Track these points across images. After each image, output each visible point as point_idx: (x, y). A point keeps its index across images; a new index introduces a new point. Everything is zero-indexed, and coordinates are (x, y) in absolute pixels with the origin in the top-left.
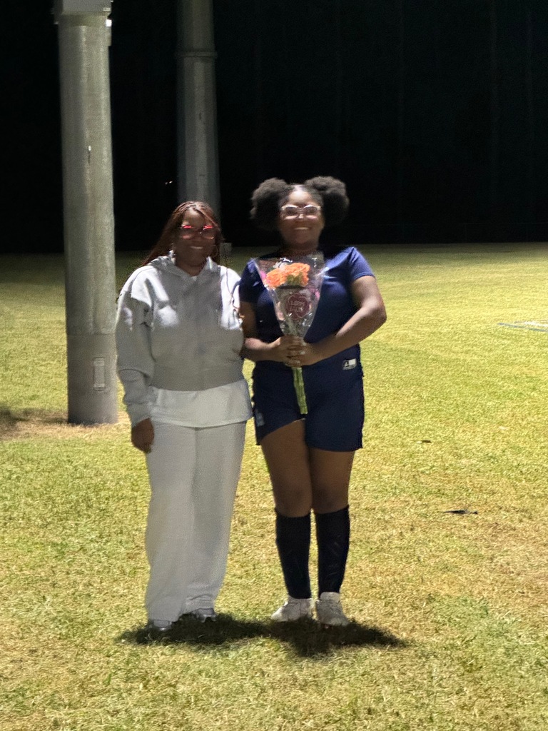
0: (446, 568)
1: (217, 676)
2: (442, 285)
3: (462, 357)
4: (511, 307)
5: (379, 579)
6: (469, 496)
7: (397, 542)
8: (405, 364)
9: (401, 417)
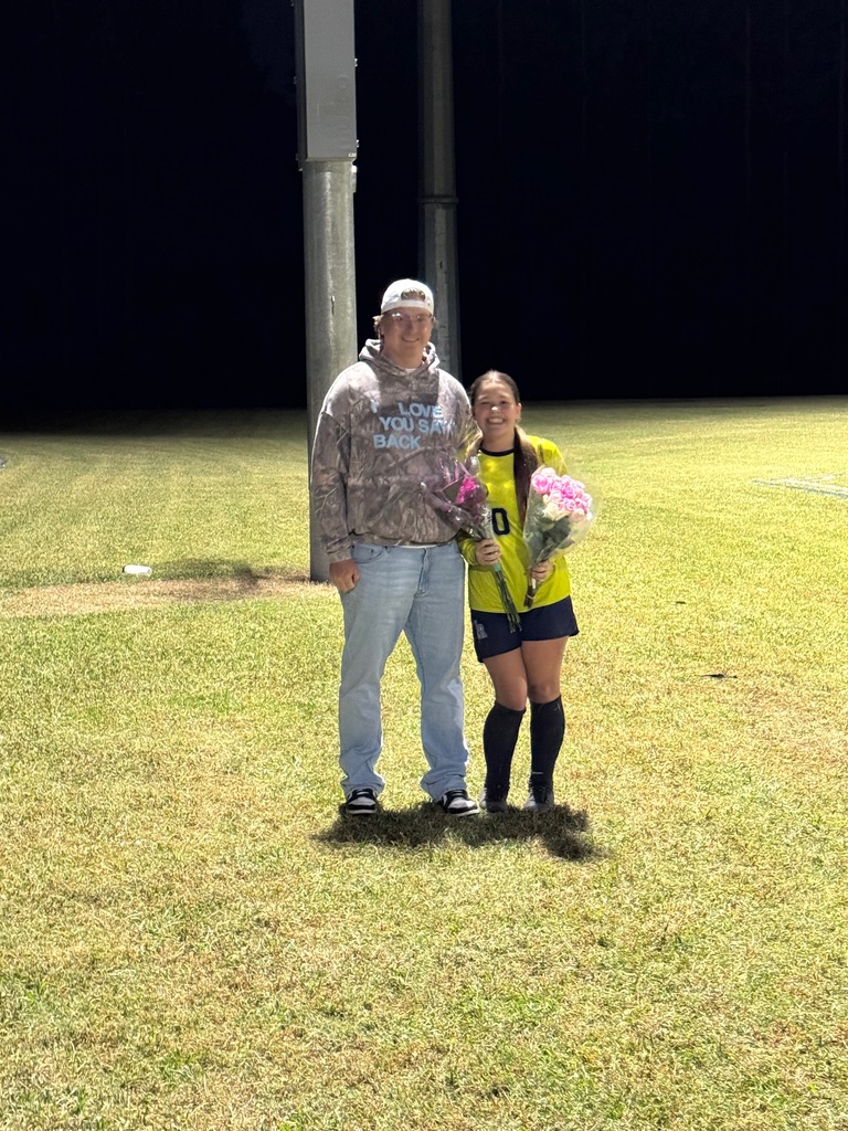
0: (706, 735)
2: (693, 441)
3: (714, 515)
4: (766, 463)
5: (636, 744)
6: (727, 659)
7: (653, 707)
8: (656, 523)
9: (653, 577)
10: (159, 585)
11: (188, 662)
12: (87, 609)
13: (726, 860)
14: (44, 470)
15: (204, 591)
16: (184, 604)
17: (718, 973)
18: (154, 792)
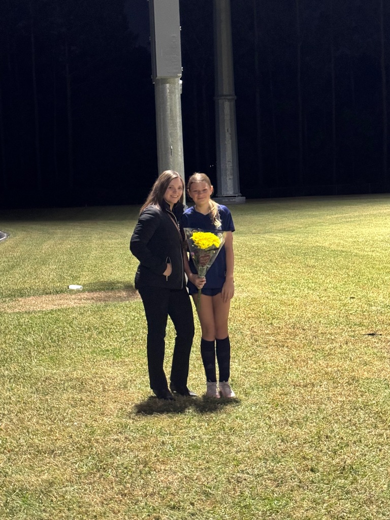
0: (366, 364)
2: (359, 216)
3: (370, 253)
5: (330, 369)
6: (377, 326)
7: (339, 350)
8: (340, 258)
9: (338, 285)
10: (86, 295)
11: (101, 332)
12: (50, 307)
13: (376, 427)
14: (28, 239)
15: (109, 297)
16: (99, 304)
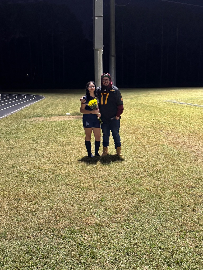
0: (160, 140)
1: (125, 156)
2: (153, 94)
3: (157, 106)
4: (165, 98)
5: (149, 141)
6: (162, 128)
7: (151, 135)
8: (148, 107)
9: (149, 116)
10: (72, 116)
11: (78, 128)
12: (61, 120)
13: (165, 159)
14: (52, 99)
15: (79, 117)
16: (76, 119)
17: (166, 176)
18: (75, 148)
